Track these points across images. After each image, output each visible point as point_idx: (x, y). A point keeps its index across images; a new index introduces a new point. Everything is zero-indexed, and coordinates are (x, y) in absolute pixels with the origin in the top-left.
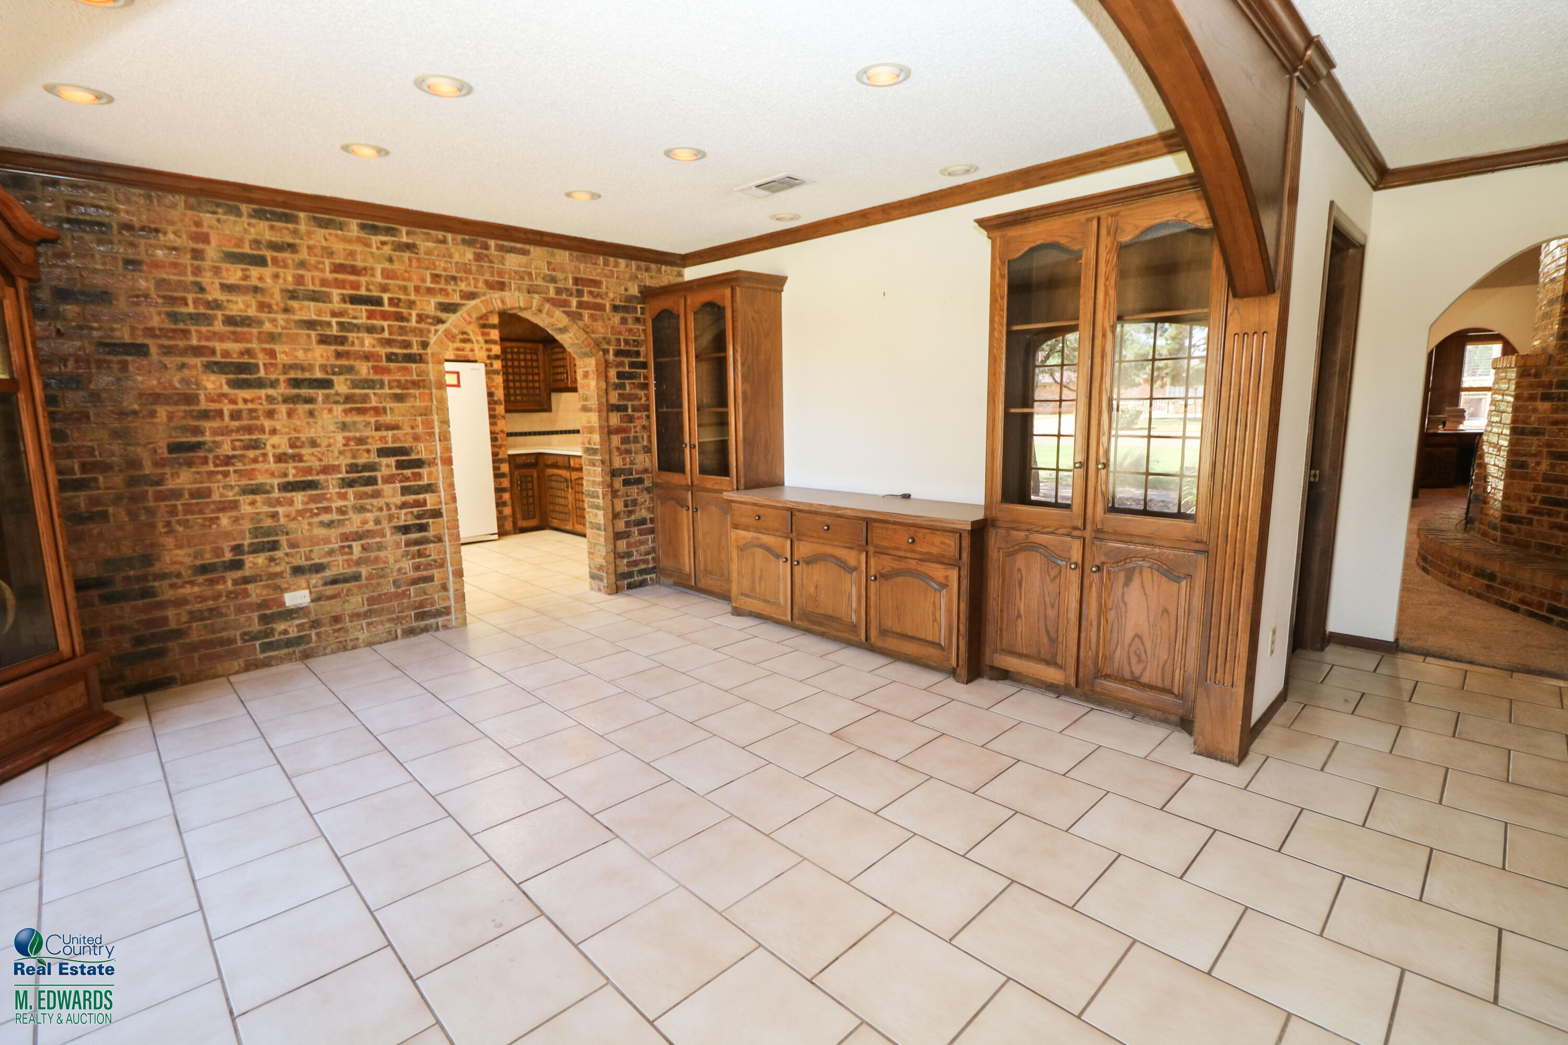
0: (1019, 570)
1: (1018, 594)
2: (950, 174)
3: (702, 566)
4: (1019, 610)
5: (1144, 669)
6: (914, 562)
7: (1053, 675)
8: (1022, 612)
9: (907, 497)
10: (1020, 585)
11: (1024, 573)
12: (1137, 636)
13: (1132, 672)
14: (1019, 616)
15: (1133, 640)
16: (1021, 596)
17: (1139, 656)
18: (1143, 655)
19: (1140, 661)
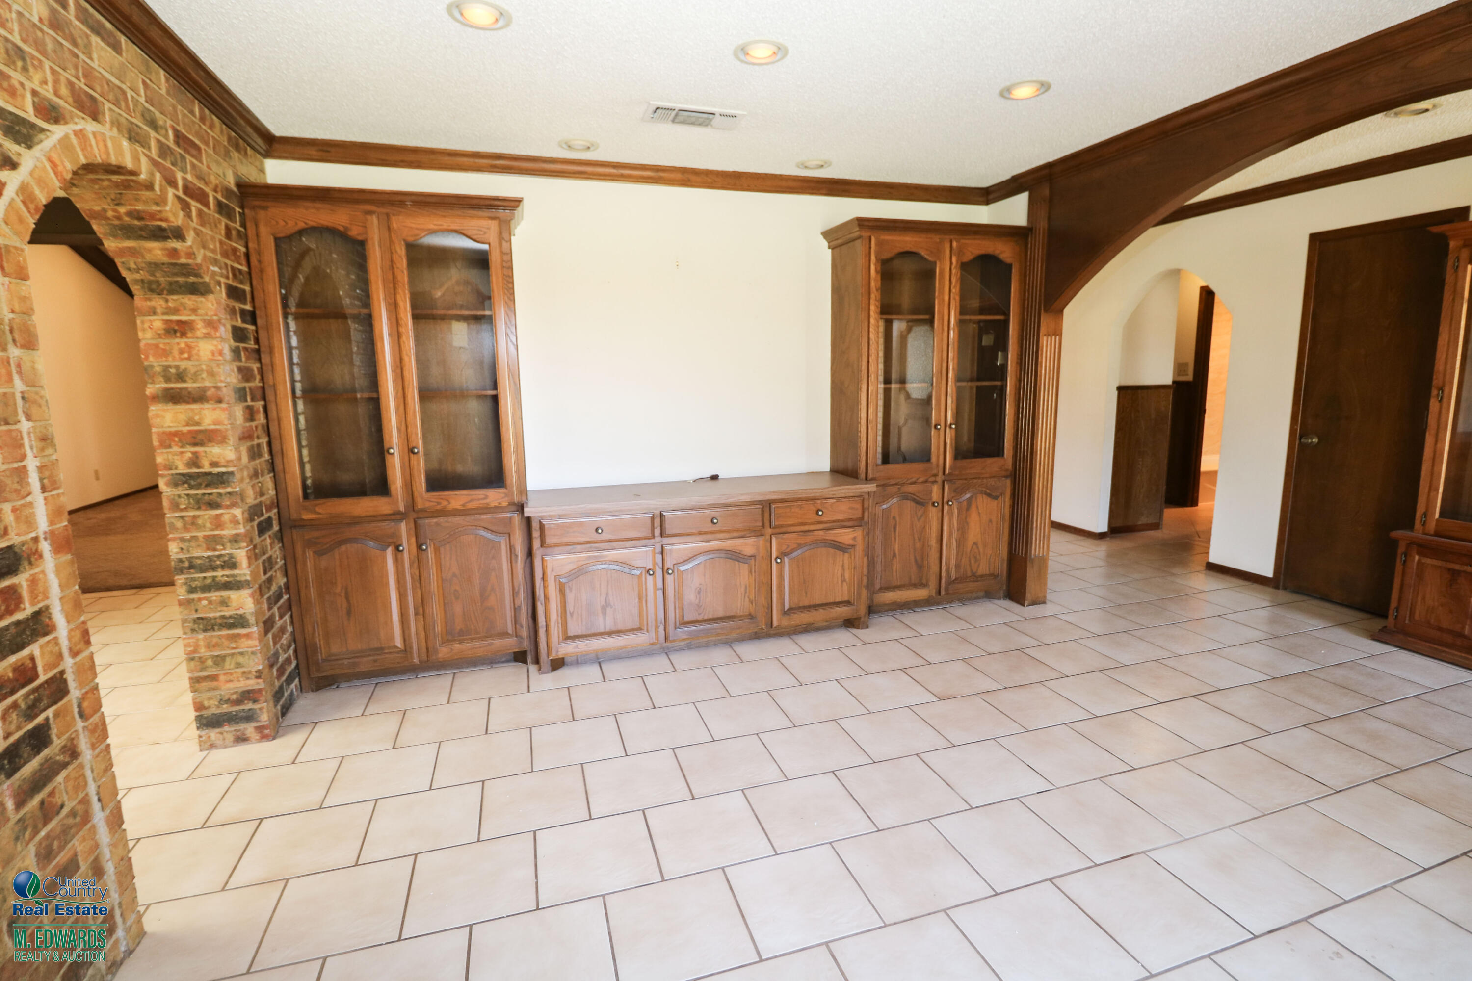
0: (894, 518)
1: (893, 538)
2: (806, 167)
3: (438, 628)
4: (894, 550)
5: (979, 565)
6: (821, 533)
7: (921, 593)
8: (897, 551)
9: (715, 478)
10: (895, 529)
11: (898, 519)
12: (975, 544)
13: (972, 571)
14: (894, 555)
15: (972, 547)
16: (895, 538)
17: (975, 557)
18: (978, 557)
19: (976, 560)
